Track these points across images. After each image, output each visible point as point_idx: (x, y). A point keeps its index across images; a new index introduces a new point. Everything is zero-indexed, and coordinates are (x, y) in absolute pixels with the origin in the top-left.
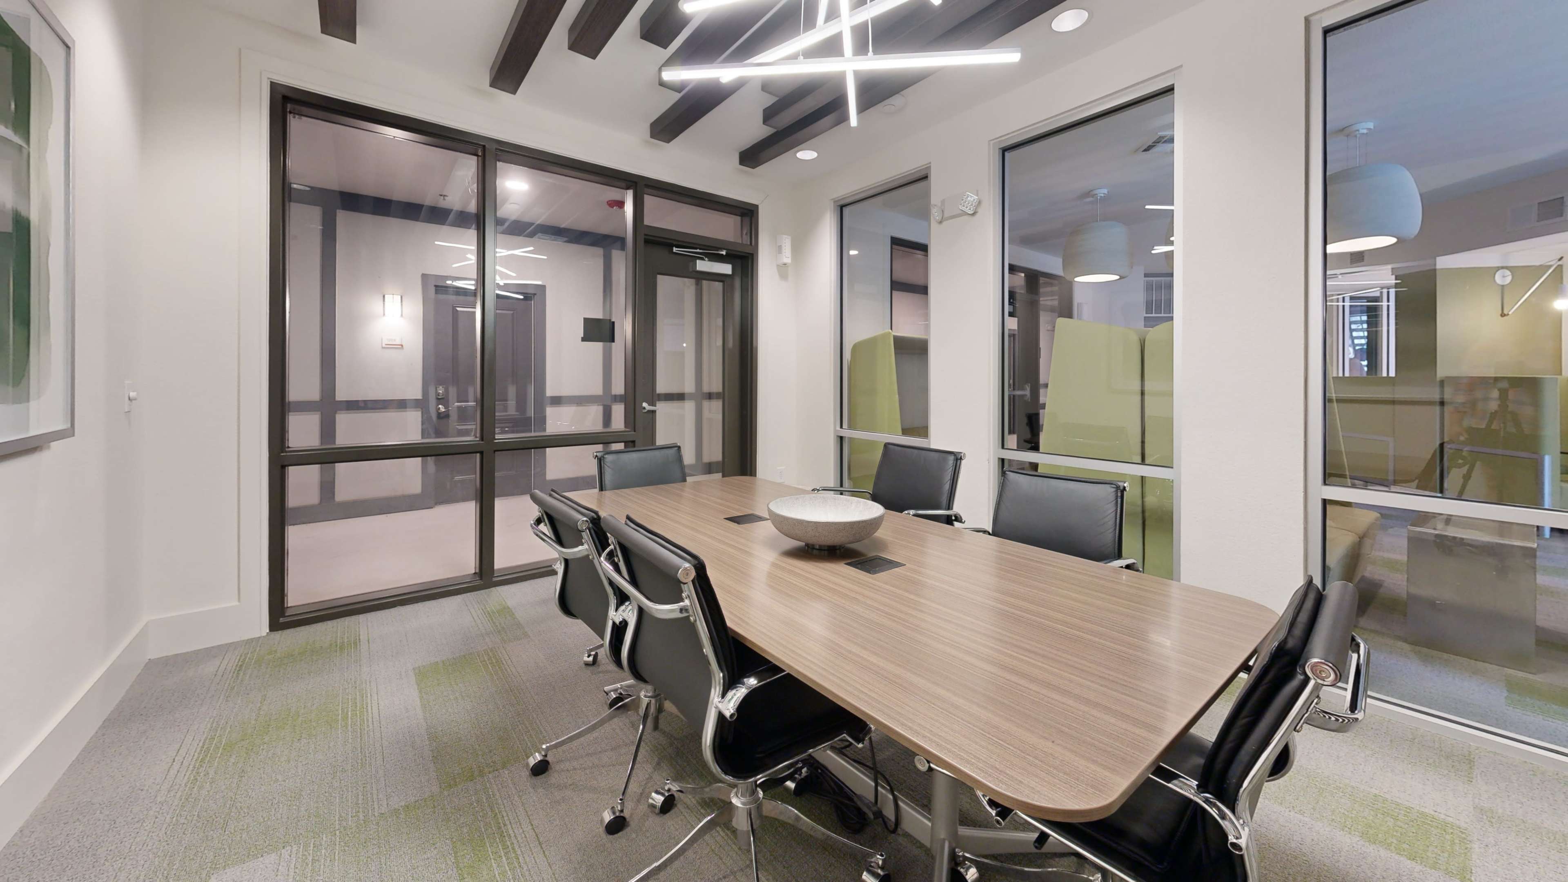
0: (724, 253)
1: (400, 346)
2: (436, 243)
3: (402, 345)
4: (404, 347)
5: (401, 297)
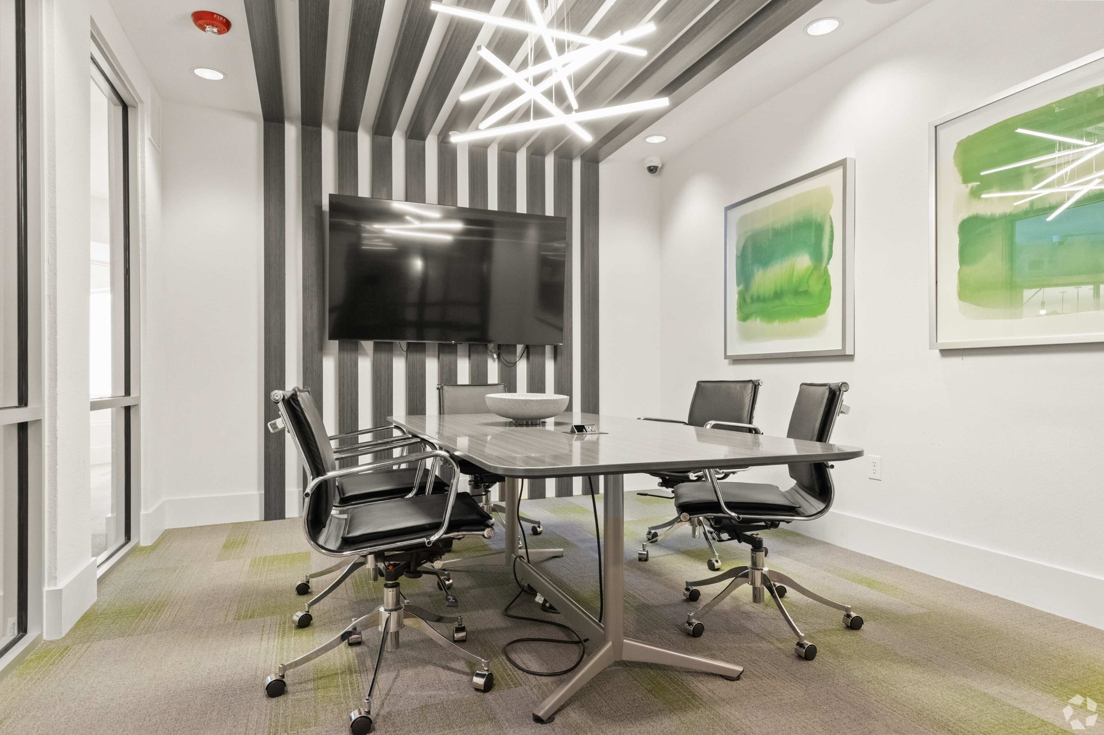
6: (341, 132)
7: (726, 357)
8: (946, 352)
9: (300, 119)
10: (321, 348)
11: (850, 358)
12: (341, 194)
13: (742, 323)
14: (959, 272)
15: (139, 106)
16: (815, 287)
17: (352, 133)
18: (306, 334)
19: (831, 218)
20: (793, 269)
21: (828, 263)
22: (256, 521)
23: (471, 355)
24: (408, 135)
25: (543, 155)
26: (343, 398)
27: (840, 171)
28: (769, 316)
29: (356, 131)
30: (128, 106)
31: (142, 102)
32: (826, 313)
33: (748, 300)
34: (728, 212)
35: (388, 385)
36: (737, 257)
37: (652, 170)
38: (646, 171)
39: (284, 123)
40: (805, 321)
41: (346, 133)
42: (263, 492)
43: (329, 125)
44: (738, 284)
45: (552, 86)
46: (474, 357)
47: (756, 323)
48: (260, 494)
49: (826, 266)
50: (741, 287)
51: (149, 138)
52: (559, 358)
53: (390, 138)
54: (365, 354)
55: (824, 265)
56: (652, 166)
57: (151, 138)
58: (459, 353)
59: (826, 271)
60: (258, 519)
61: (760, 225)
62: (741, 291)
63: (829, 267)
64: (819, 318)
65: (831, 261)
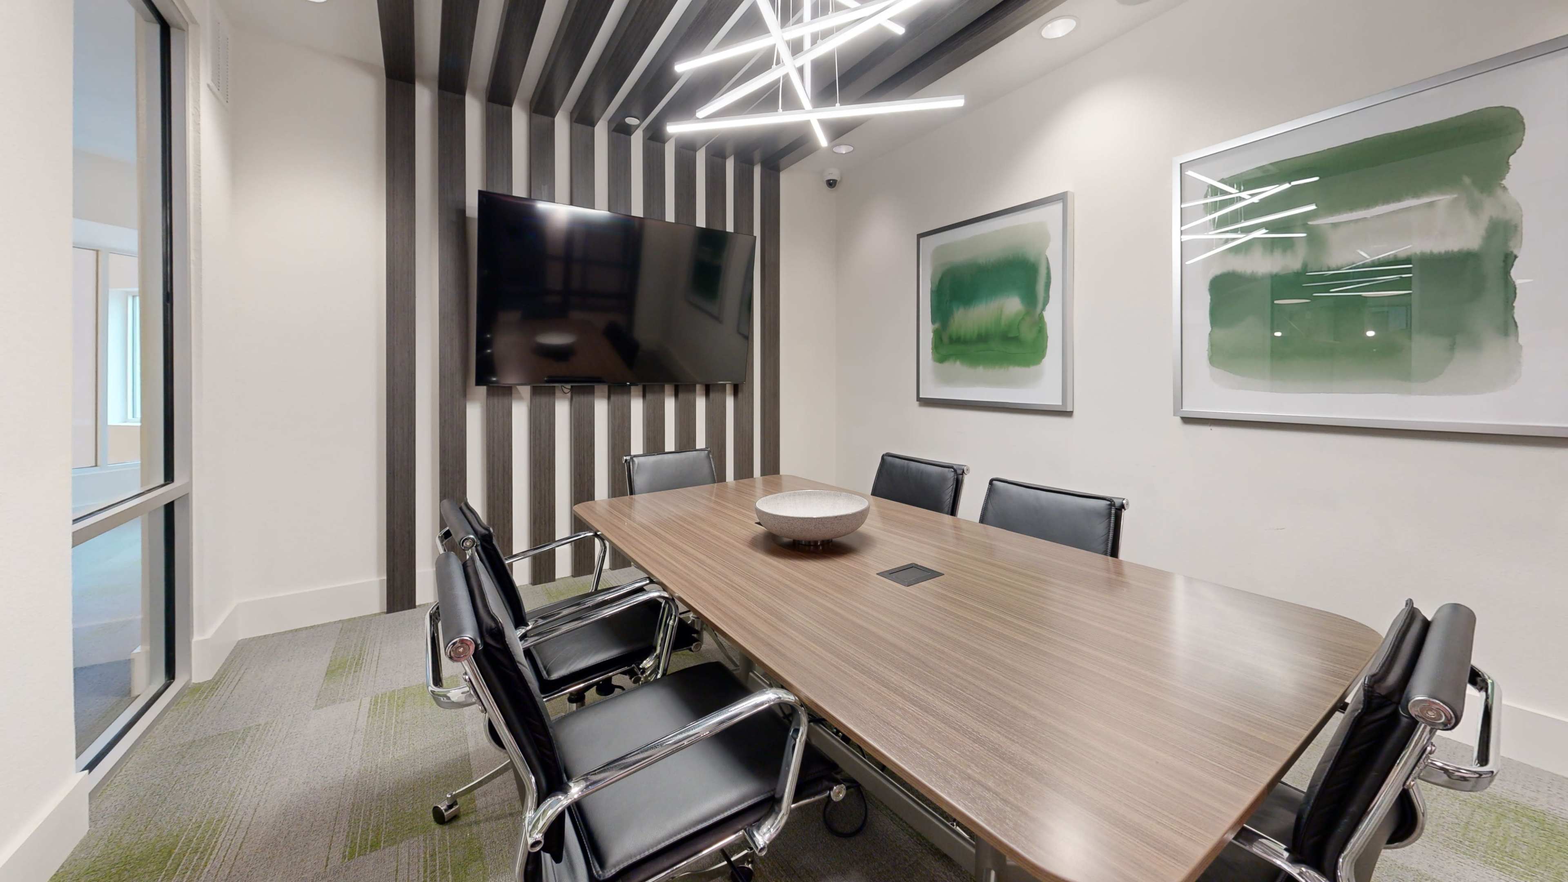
6: (490, 104)
7: (919, 399)
8: (1188, 420)
9: (437, 79)
10: (464, 394)
11: (1069, 414)
12: (491, 190)
13: (938, 364)
14: (1210, 334)
15: (191, 28)
16: (1027, 334)
17: (506, 108)
18: (444, 377)
19: (1047, 258)
20: (1002, 311)
21: (1043, 309)
22: (375, 615)
23: (647, 395)
24: (575, 116)
25: (724, 158)
26: (494, 456)
27: (1058, 207)
28: (973, 360)
29: (511, 105)
30: (170, 25)
31: (195, 22)
32: (1041, 364)
33: (946, 339)
34: (921, 240)
35: (550, 436)
36: (932, 292)
37: (831, 184)
38: (825, 185)
39: (414, 84)
40: (1016, 371)
41: (498, 107)
42: (385, 578)
43: (475, 94)
44: (933, 322)
45: (780, 78)
46: (649, 397)
47: (956, 367)
48: (381, 581)
49: (1041, 313)
50: (937, 325)
51: (208, 86)
52: (740, 395)
53: (552, 119)
54: (521, 398)
55: (1038, 310)
56: (831, 180)
57: (212, 84)
58: (632, 393)
59: (1041, 318)
60: (377, 611)
61: (961, 257)
62: (937, 329)
63: (1045, 314)
64: (1033, 369)
65: (1048, 307)
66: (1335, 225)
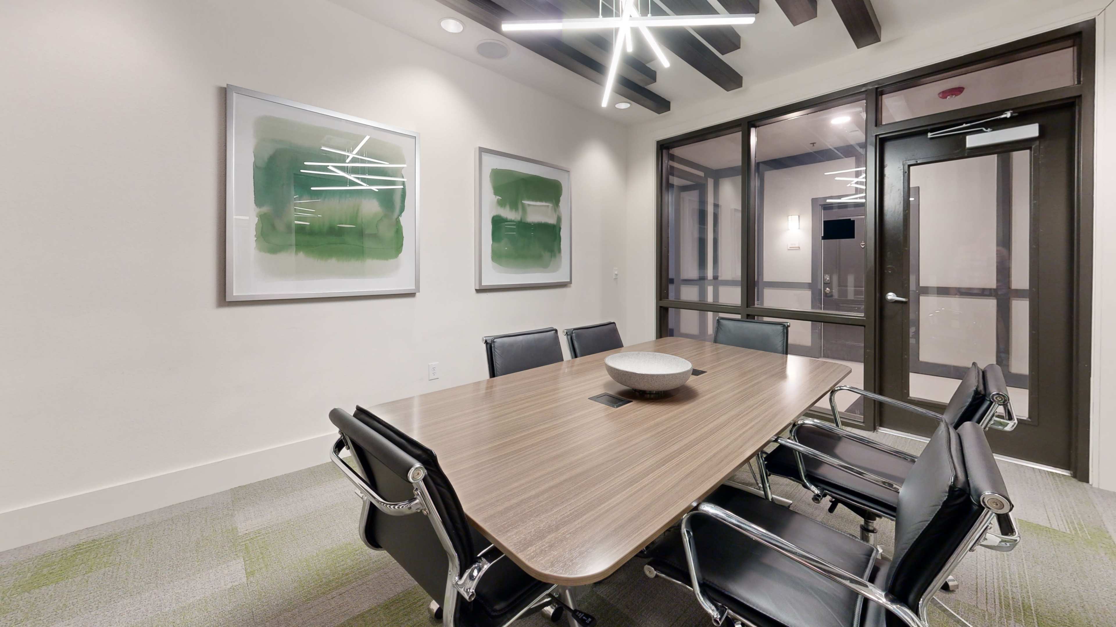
0: (1008, 115)
1: (798, 248)
2: (825, 174)
3: (799, 247)
4: (801, 248)
5: (799, 216)
11: (411, 296)
16: (381, 232)
21: (400, 214)
32: (397, 259)
33: (281, 228)
44: (258, 202)
49: (398, 217)
50: (265, 209)
55: (395, 215)
63: (401, 219)
64: (391, 262)
65: (403, 214)
66: (529, 205)
